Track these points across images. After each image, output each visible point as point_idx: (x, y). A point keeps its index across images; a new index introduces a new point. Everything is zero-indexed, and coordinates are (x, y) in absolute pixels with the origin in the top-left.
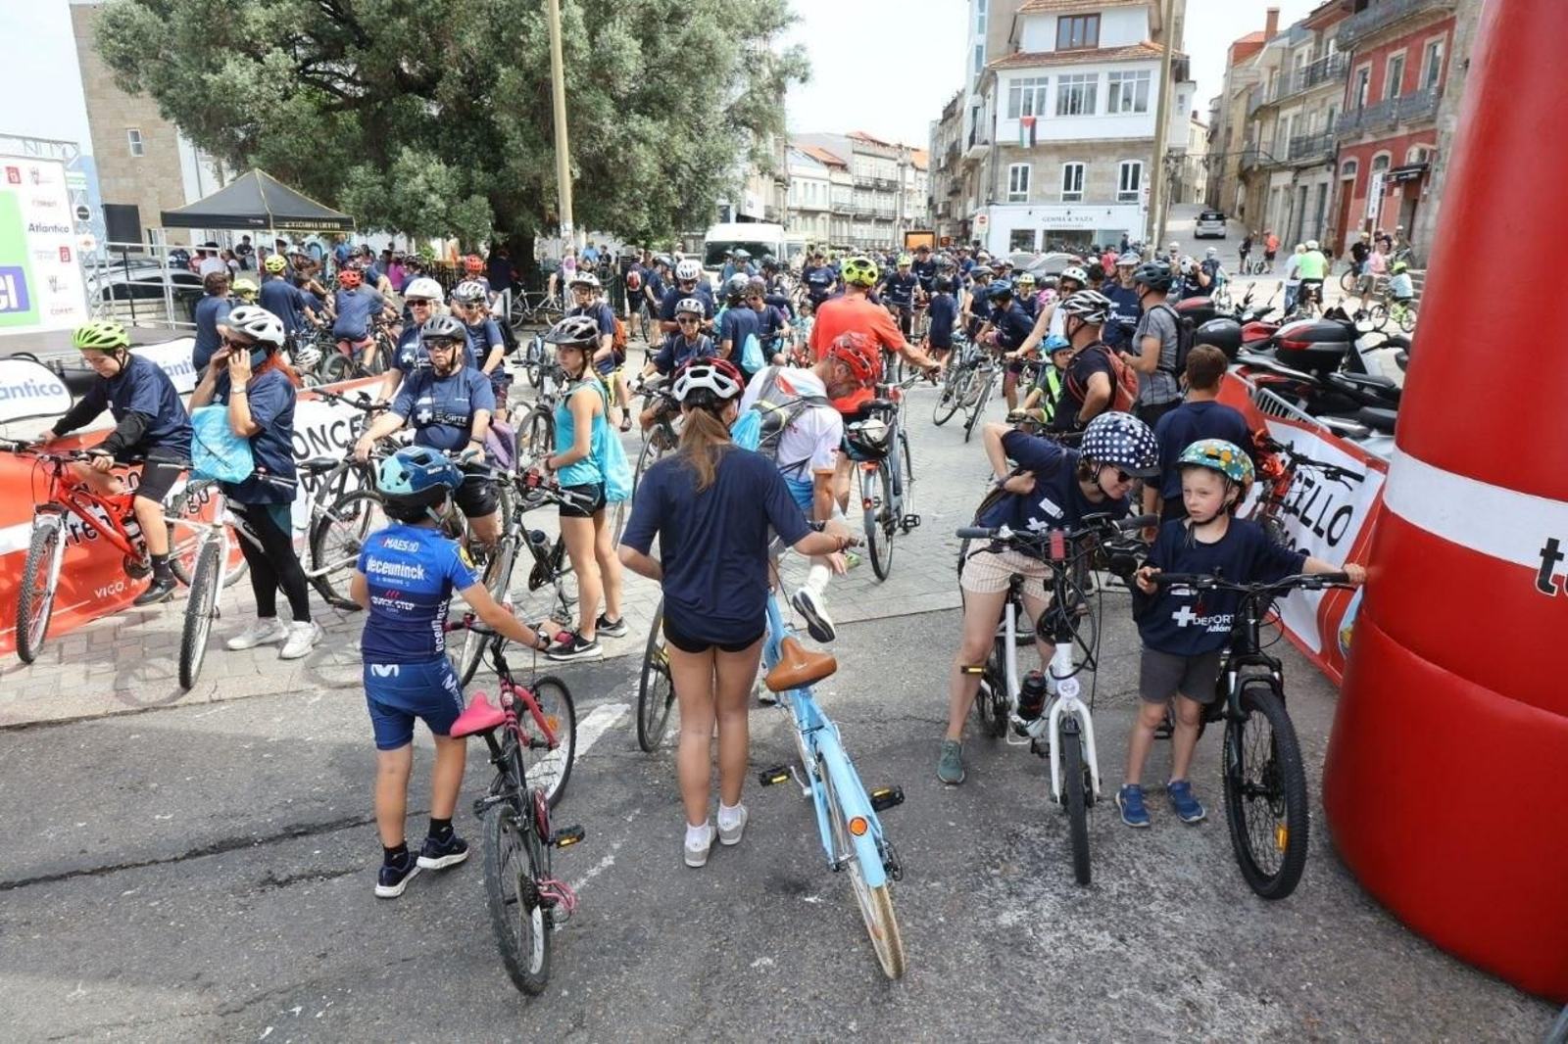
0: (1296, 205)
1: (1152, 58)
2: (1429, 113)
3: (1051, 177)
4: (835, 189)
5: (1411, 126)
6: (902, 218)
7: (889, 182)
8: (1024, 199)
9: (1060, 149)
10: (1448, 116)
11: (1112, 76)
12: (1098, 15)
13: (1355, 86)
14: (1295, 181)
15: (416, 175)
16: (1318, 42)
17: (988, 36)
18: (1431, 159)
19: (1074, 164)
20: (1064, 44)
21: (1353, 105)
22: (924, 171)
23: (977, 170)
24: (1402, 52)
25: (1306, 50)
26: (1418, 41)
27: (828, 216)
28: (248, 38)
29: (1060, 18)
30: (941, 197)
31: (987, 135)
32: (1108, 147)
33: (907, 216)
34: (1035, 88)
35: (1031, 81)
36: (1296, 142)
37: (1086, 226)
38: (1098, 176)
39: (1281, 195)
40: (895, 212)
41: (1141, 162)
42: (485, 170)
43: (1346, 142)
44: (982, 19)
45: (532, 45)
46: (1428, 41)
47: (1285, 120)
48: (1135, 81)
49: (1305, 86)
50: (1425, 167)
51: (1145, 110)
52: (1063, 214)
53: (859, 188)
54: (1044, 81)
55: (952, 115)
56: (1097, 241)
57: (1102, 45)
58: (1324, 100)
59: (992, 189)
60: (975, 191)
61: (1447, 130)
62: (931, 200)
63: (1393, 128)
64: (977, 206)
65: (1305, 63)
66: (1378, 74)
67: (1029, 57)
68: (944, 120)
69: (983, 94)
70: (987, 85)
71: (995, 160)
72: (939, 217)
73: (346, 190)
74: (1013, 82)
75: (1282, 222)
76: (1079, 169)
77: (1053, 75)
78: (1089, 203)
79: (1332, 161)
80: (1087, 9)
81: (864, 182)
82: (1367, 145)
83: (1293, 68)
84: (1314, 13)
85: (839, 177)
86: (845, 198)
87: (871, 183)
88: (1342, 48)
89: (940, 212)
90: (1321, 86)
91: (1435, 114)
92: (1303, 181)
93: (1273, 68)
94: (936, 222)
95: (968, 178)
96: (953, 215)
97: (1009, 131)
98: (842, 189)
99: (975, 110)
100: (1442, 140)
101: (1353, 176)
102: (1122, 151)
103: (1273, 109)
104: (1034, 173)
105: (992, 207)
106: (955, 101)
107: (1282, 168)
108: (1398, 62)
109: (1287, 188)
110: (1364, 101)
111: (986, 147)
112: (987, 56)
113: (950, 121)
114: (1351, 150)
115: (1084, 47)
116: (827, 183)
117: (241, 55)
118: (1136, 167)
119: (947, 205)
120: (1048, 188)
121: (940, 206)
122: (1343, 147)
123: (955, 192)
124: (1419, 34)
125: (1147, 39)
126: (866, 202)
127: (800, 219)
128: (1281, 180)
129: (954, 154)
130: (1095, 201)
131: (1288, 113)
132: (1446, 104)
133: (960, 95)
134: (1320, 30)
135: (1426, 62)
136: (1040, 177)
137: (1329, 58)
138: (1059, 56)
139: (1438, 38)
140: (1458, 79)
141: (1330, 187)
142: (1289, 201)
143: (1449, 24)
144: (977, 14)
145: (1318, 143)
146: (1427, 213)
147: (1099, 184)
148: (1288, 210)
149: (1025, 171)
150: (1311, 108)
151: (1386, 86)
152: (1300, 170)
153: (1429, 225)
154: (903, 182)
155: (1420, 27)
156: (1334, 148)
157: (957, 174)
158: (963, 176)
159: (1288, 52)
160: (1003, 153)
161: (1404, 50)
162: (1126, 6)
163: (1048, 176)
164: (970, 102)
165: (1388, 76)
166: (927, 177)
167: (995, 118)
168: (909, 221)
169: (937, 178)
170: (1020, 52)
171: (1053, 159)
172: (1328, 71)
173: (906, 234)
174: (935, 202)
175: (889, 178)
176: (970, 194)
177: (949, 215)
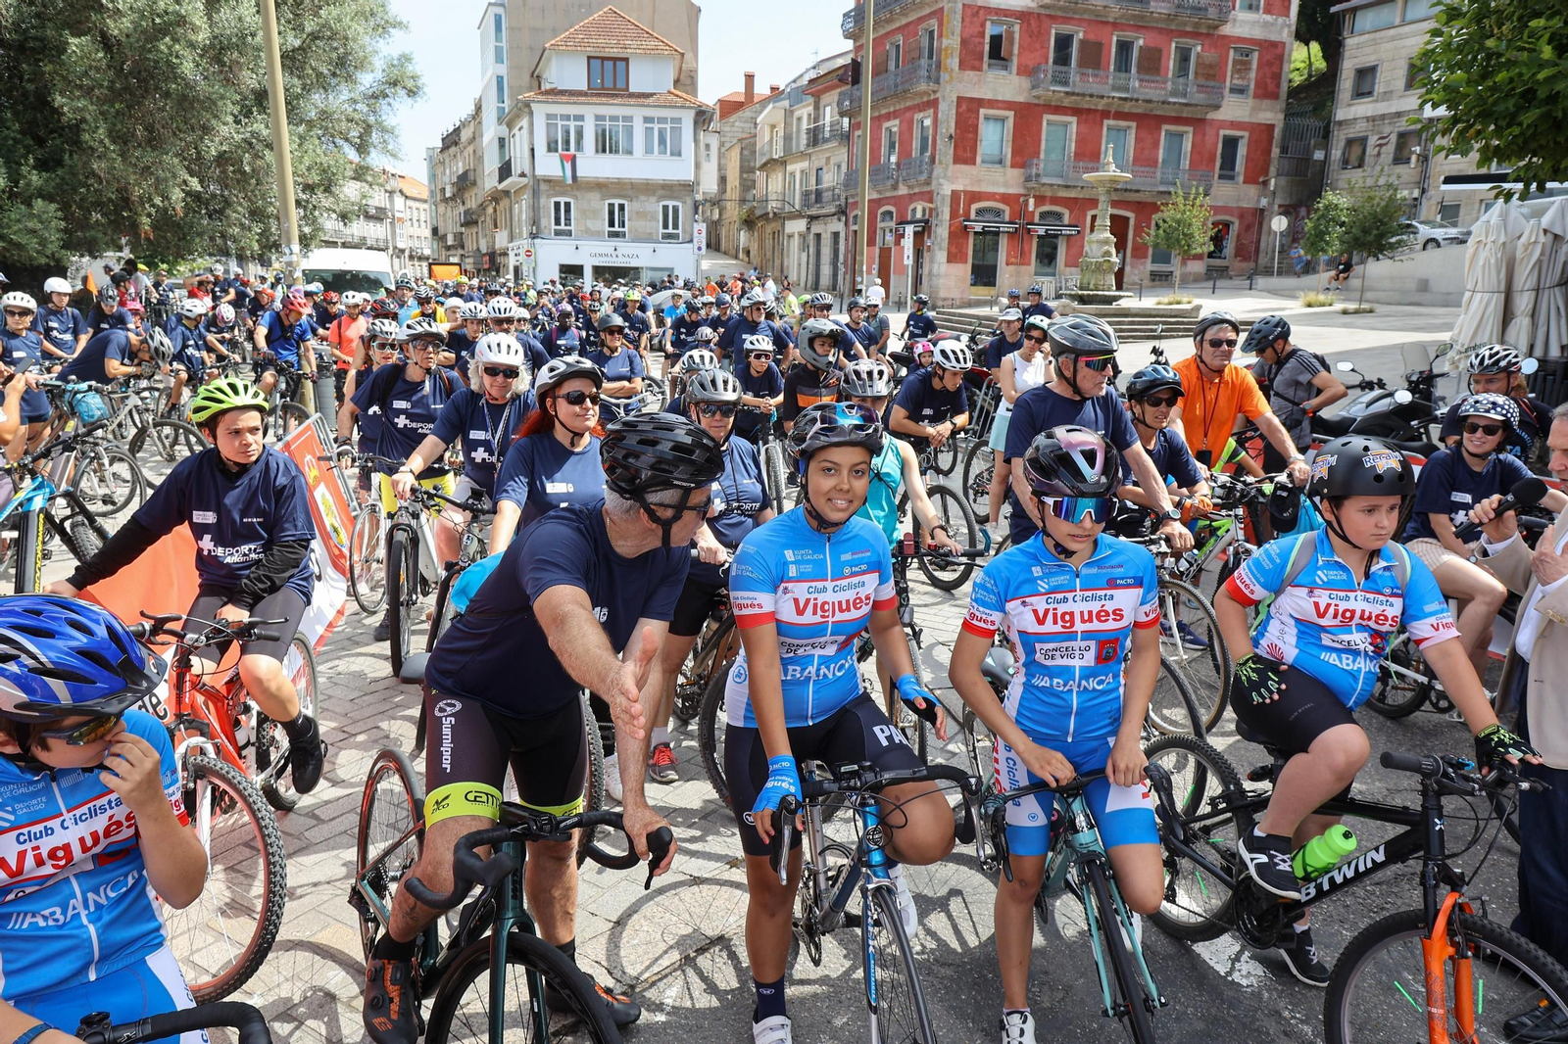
0: (812, 250)
1: (682, 107)
2: (925, 176)
5: (910, 187)
6: (395, 248)
7: (378, 209)
8: (570, 234)
9: (601, 187)
10: (942, 181)
11: (647, 120)
12: (626, 60)
13: (856, 149)
14: (808, 229)
16: (817, 107)
17: (511, 68)
18: (930, 215)
19: (617, 202)
20: (597, 84)
21: (855, 166)
22: (415, 199)
23: (504, 203)
24: (894, 123)
25: (805, 111)
26: (908, 115)
29: (589, 58)
30: (450, 228)
31: (520, 164)
32: (647, 188)
33: (401, 245)
34: (573, 124)
35: (568, 117)
36: (806, 194)
37: (634, 264)
38: (641, 215)
39: (796, 240)
40: (387, 240)
41: (680, 204)
43: (853, 196)
44: (498, 51)
46: (918, 116)
47: (793, 174)
48: (667, 126)
49: (808, 145)
50: (927, 222)
51: (680, 155)
52: (610, 251)
54: (580, 118)
55: (455, 143)
56: (644, 277)
58: (827, 159)
59: (535, 222)
60: (502, 223)
61: (941, 192)
62: (435, 231)
63: (895, 187)
64: (511, 239)
65: (805, 126)
66: (875, 139)
67: (562, 92)
69: (510, 125)
70: (518, 116)
71: (536, 194)
72: (448, 248)
74: (549, 116)
75: (800, 265)
76: (622, 207)
77: (590, 116)
78: (634, 241)
79: (842, 212)
80: (615, 52)
83: (795, 128)
88: (842, 114)
89: (450, 242)
90: (826, 146)
91: (930, 178)
92: (816, 228)
93: (773, 128)
94: (444, 252)
95: (490, 210)
96: (470, 246)
97: (549, 166)
99: (502, 142)
100: (938, 199)
102: (662, 192)
103: (782, 163)
104: (577, 208)
105: (537, 241)
106: (457, 131)
107: (795, 216)
108: (891, 132)
109: (801, 235)
111: (525, 180)
112: (511, 88)
115: (616, 89)
118: (676, 209)
119: (459, 236)
120: (593, 225)
121: (449, 237)
122: (851, 201)
123: (470, 221)
124: (909, 109)
125: (673, 90)
126: (355, 229)
128: (796, 226)
129: (466, 182)
130: (637, 240)
131: (796, 167)
132: (938, 170)
133: (464, 124)
134: (817, 96)
135: (916, 133)
136: (583, 212)
137: (828, 123)
138: (592, 95)
139: (926, 113)
140: (946, 150)
141: (842, 235)
142: (804, 247)
143: (933, 104)
144: (492, 44)
145: (827, 196)
146: (932, 261)
147: (643, 223)
148: (804, 255)
149: (568, 205)
150: (817, 164)
151: (883, 150)
152: (812, 218)
153: (935, 271)
154: (392, 210)
155: (909, 104)
156: (843, 201)
157: (468, 205)
158: (482, 207)
159: (789, 113)
160: (543, 187)
161: (897, 122)
162: (652, 55)
163: (591, 212)
164: (491, 131)
165: (884, 141)
166: (426, 206)
167: (533, 150)
168: (402, 251)
169: (442, 208)
170: (546, 86)
171: (595, 196)
172: (827, 135)
173: (430, 265)
174: (441, 232)
175: (377, 204)
176: (496, 227)
177: (463, 247)
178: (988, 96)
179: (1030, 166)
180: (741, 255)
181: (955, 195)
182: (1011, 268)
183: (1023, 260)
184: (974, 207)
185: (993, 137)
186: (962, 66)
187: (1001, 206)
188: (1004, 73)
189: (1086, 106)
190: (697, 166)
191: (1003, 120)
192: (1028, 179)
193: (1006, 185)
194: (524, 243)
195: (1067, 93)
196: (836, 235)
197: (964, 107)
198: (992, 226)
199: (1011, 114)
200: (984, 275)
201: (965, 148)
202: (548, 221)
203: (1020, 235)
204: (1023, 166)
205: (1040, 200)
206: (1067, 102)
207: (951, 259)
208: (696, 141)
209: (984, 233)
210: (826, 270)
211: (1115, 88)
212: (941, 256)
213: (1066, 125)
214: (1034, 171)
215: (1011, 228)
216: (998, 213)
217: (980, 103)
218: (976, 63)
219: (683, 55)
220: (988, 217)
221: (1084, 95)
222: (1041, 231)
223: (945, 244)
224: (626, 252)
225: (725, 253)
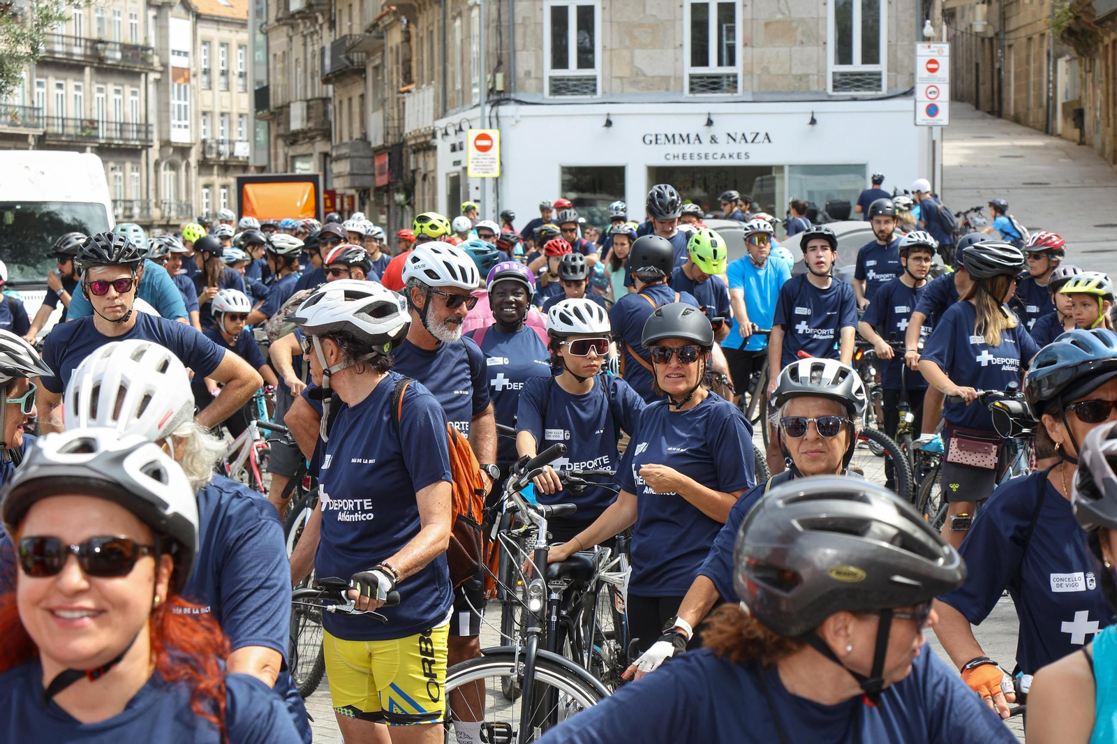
7: (125, 48)
8: (585, 87)
22: (218, 21)
33: (179, 136)
37: (758, 156)
38: (779, 30)
40: (145, 128)
52: (695, 125)
56: (787, 192)
59: (502, 61)
62: (261, 97)
64: (444, 108)
72: (293, 139)
76: (727, 12)
78: (758, 98)
81: (62, 51)
89: (296, 124)
94: (283, 149)
95: (395, 38)
96: (345, 130)
104: (611, 21)
105: (506, 110)
119: (318, 107)
120: (653, 62)
121: (296, 112)
130: (772, 92)
136: (627, 31)
147: (784, 51)
149: (587, 14)
154: (163, 50)
157: (344, 28)
158: (376, 30)
163: (648, 29)
166: (244, 36)
168: (183, 151)
169: (279, 41)
173: (241, 182)
174: (275, 100)
175: (128, 41)
176: (408, 79)
177: (327, 135)
180: (1060, 123)
202: (535, 59)
224: (737, 131)
225: (1017, 120)
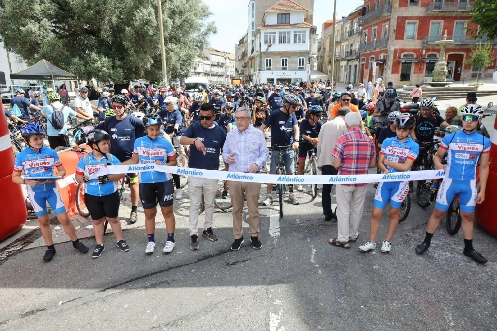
0: (348, 71)
1: (306, 27)
2: (385, 45)
3: (278, 62)
4: (205, 65)
5: (380, 49)
6: (226, 75)
8: (270, 69)
9: (280, 54)
10: (391, 46)
11: (295, 32)
12: (289, 14)
13: (363, 37)
14: (347, 64)
15: (97, 62)
16: (352, 23)
17: (256, 19)
18: (386, 58)
20: (280, 22)
21: (363, 42)
22: (232, 60)
23: (253, 60)
24: (376, 27)
25: (348, 25)
26: (381, 24)
27: (203, 74)
28: (35, 15)
29: (278, 14)
30: (240, 69)
31: (257, 48)
32: (294, 54)
33: (228, 74)
34: (272, 35)
35: (271, 33)
36: (347, 53)
37: (289, 77)
38: (292, 62)
39: (344, 67)
40: (224, 73)
41: (304, 58)
42: (119, 60)
43: (362, 53)
44: (253, 14)
45: (136, 21)
46: (384, 24)
47: (343, 46)
48: (301, 34)
49: (348, 36)
50: (385, 60)
51: (304, 42)
52: (282, 74)
53: (213, 65)
54: (275, 33)
55: (242, 43)
56: (292, 82)
57: (291, 23)
58: (354, 41)
59: (260, 66)
60: (253, 66)
61: (390, 50)
62: (236, 69)
63: (375, 49)
64: (255, 71)
65: (348, 30)
66: (370, 33)
67: (269, 26)
68: (240, 44)
69: (255, 37)
70: (257, 34)
71: (261, 57)
72: (240, 74)
73: (72, 66)
74: (265, 33)
75: (344, 76)
76: (286, 60)
77: (277, 31)
78: (290, 70)
79: (358, 58)
80: (286, 12)
81: (214, 63)
82: (368, 54)
83: (345, 31)
84: (350, 15)
85: (206, 62)
86: (208, 68)
87: (216, 64)
88: (359, 26)
89: (240, 73)
90: (353, 36)
91: (387, 45)
92: (350, 64)
93: (338, 31)
94: (238, 76)
95: (250, 63)
96: (245, 73)
97: (264, 48)
98: (207, 66)
99: (253, 41)
100: (389, 52)
101: (364, 63)
102: (299, 55)
103: (340, 42)
104: (273, 61)
105: (261, 72)
106: (243, 39)
107: (344, 60)
108: (375, 30)
109: (345, 66)
110: (366, 41)
111: (258, 53)
112: (256, 25)
113: (242, 45)
114: (364, 55)
115: (286, 23)
116: (203, 64)
117: (33, 21)
118: (303, 60)
119: (242, 71)
120: (278, 66)
121: (240, 71)
122: (361, 54)
123: (245, 67)
124: (381, 22)
125: (304, 22)
126: (215, 70)
127: (194, 75)
128: (344, 63)
129: (244, 54)
130: (291, 70)
131: (344, 44)
132: (389, 42)
133: (245, 37)
134: (352, 20)
135: (383, 30)
136: (275, 62)
137: (355, 28)
138: (279, 26)
139: (386, 23)
140: (393, 35)
141: (358, 66)
142: (346, 70)
143: (389, 20)
144: (251, 12)
145: (353, 53)
146: (386, 73)
147: (292, 65)
148: (346, 72)
149: (270, 60)
150: (351, 43)
151: (372, 37)
152: (349, 60)
153: (387, 77)
154: (226, 64)
155: (381, 20)
156: (358, 54)
157: (245, 61)
158: (248, 62)
159: (343, 26)
160: (263, 55)
161: (377, 27)
162: (297, 12)
163: (277, 62)
164: (250, 39)
165: (373, 34)
166: (234, 62)
167: (260, 44)
168: (228, 76)
169: (238, 62)
170: (266, 24)
171: (278, 57)
172: (355, 32)
173: (232, 80)
174: (238, 70)
175: (222, 62)
176: (251, 67)
177: (243, 74)
178: (410, 15)
179: (424, 38)
180: (328, 73)
181: (395, 51)
182: (416, 74)
183: (420, 71)
184: (402, 54)
185: (411, 29)
186: (400, 6)
187: (413, 53)
188: (416, 7)
189: (448, 16)
190: (310, 46)
191: (415, 23)
192: (423, 43)
193: (415, 46)
194: (257, 72)
195: (440, 12)
196: (356, 65)
197: (400, 20)
198: (409, 60)
199: (418, 21)
200: (405, 77)
201: (400, 33)
202: (264, 65)
203: (419, 63)
204: (421, 39)
205: (427, 50)
206: (440, 15)
207: (393, 72)
208: (310, 37)
209: (406, 63)
210: (352, 77)
211: (460, 8)
212: (389, 71)
213: (439, 23)
214: (425, 40)
215: (416, 61)
216: (412, 55)
217: (406, 18)
218: (405, 5)
219: (307, 10)
220: (408, 57)
221: (446, 12)
222: (428, 61)
223: (391, 67)
224: (287, 74)
225: (324, 73)
